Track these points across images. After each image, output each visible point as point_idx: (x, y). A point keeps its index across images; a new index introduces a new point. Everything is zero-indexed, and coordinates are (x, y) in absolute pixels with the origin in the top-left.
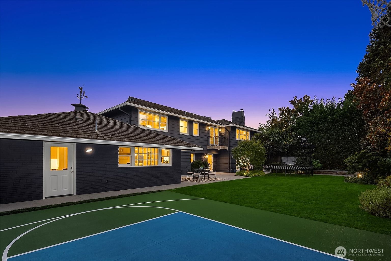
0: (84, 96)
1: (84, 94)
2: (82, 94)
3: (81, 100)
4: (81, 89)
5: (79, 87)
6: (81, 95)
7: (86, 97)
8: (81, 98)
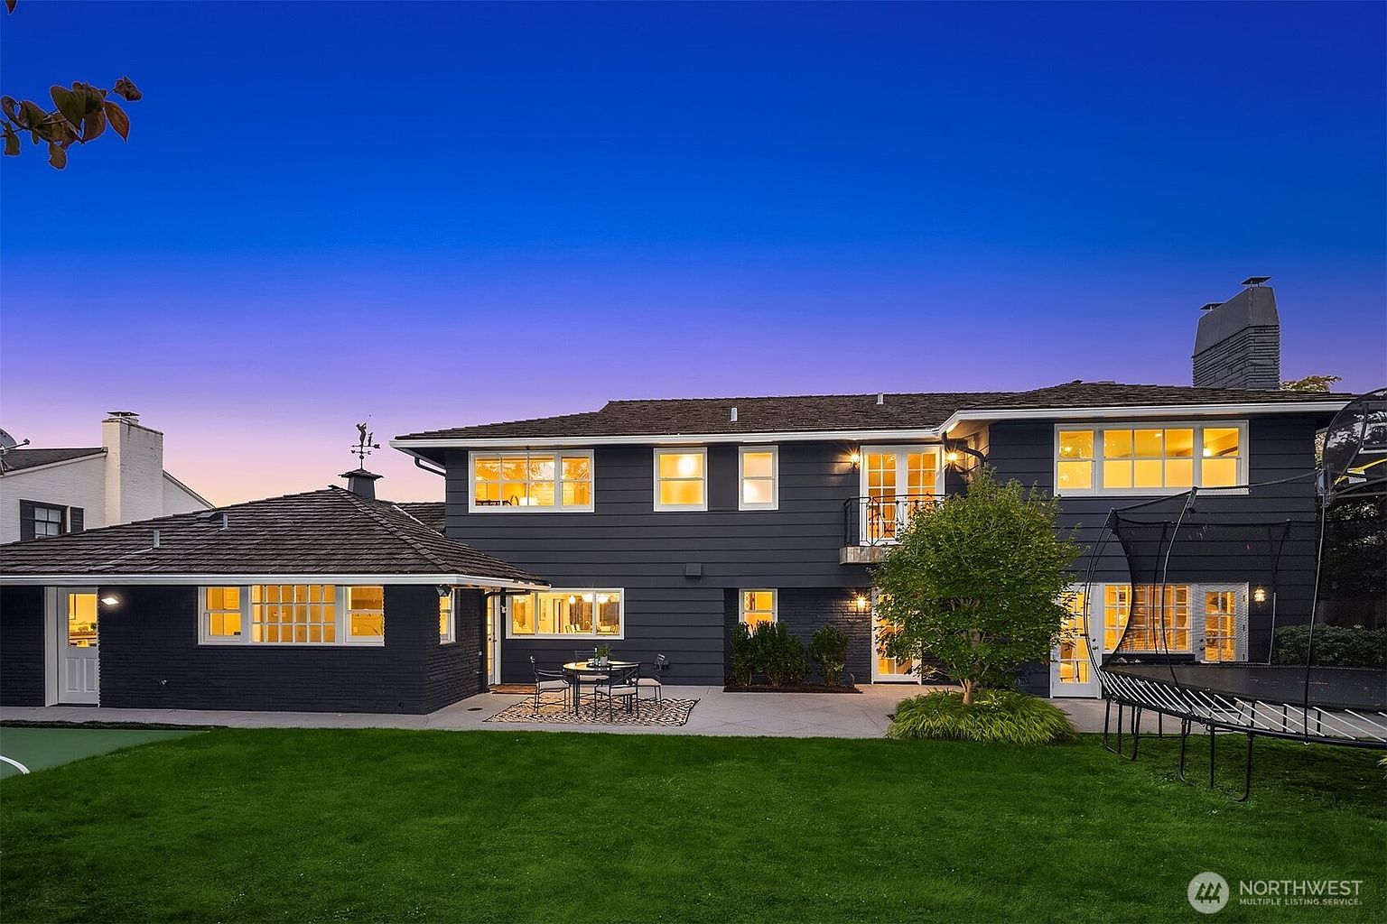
0: (369, 445)
1: (370, 441)
2: (366, 442)
3: (362, 457)
4: (362, 429)
5: (358, 426)
6: (362, 446)
7: (377, 446)
8: (362, 453)
